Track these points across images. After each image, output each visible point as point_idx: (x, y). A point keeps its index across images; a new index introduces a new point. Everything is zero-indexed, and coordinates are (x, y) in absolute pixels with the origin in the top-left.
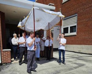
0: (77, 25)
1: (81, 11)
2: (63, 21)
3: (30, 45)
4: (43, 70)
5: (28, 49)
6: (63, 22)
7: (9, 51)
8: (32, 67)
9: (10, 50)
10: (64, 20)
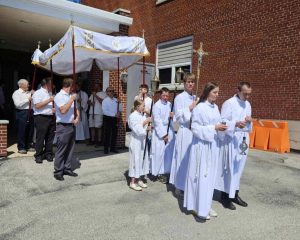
0: (193, 64)
1: (202, 30)
2: (158, 50)
3: (63, 111)
4: (95, 172)
5: (58, 120)
6: (157, 54)
7: (3, 125)
8: (66, 166)
9: (7, 122)
10: (160, 48)
